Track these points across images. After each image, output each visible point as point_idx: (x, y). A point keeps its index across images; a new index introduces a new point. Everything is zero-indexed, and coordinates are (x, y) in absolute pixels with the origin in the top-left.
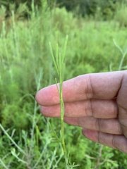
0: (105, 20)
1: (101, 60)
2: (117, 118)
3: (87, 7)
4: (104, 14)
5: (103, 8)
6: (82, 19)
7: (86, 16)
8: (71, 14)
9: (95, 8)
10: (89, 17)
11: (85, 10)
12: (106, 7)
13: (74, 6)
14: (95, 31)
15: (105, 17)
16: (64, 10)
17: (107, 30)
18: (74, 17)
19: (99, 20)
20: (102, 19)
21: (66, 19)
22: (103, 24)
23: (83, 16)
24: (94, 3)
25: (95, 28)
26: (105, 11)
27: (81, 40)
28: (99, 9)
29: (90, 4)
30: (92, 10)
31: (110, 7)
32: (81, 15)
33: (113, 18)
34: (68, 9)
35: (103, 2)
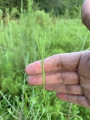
0: (72, 18)
1: (69, 46)
2: (79, 84)
3: (59, 9)
4: (71, 14)
5: (70, 10)
6: (55, 18)
7: (58, 15)
8: (48, 15)
9: (64, 10)
10: (61, 16)
11: (58, 12)
12: (72, 9)
13: (50, 9)
14: (65, 26)
15: (71, 16)
16: (43, 12)
17: (73, 25)
18: (50, 16)
19: (67, 18)
20: (70, 17)
21: (45, 18)
22: (70, 21)
24: (64, 7)
25: (65, 24)
26: (71, 12)
27: (55, 32)
28: (67, 11)
29: (61, 8)
30: (62, 11)
31: (75, 9)
32: (55, 15)
33: (77, 17)
34: (46, 11)
35: (70, 6)
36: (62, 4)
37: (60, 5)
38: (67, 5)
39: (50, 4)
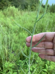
0: (32, 11)
3: (25, 6)
5: (31, 6)
8: (17, 9)
9: (28, 6)
10: (26, 10)
12: (32, 6)
14: (29, 16)
15: (32, 9)
17: (34, 15)
18: (19, 10)
19: (30, 11)
21: (15, 11)
22: (32, 13)
23: (23, 9)
24: (27, 4)
25: (28, 14)
26: (32, 7)
29: (26, 5)
30: (27, 7)
31: (34, 5)
32: (22, 9)
33: (35, 10)
34: (16, 7)
35: (31, 3)
36: (26, 3)
37: (24, 3)
38: (29, 3)
39: (19, 2)
